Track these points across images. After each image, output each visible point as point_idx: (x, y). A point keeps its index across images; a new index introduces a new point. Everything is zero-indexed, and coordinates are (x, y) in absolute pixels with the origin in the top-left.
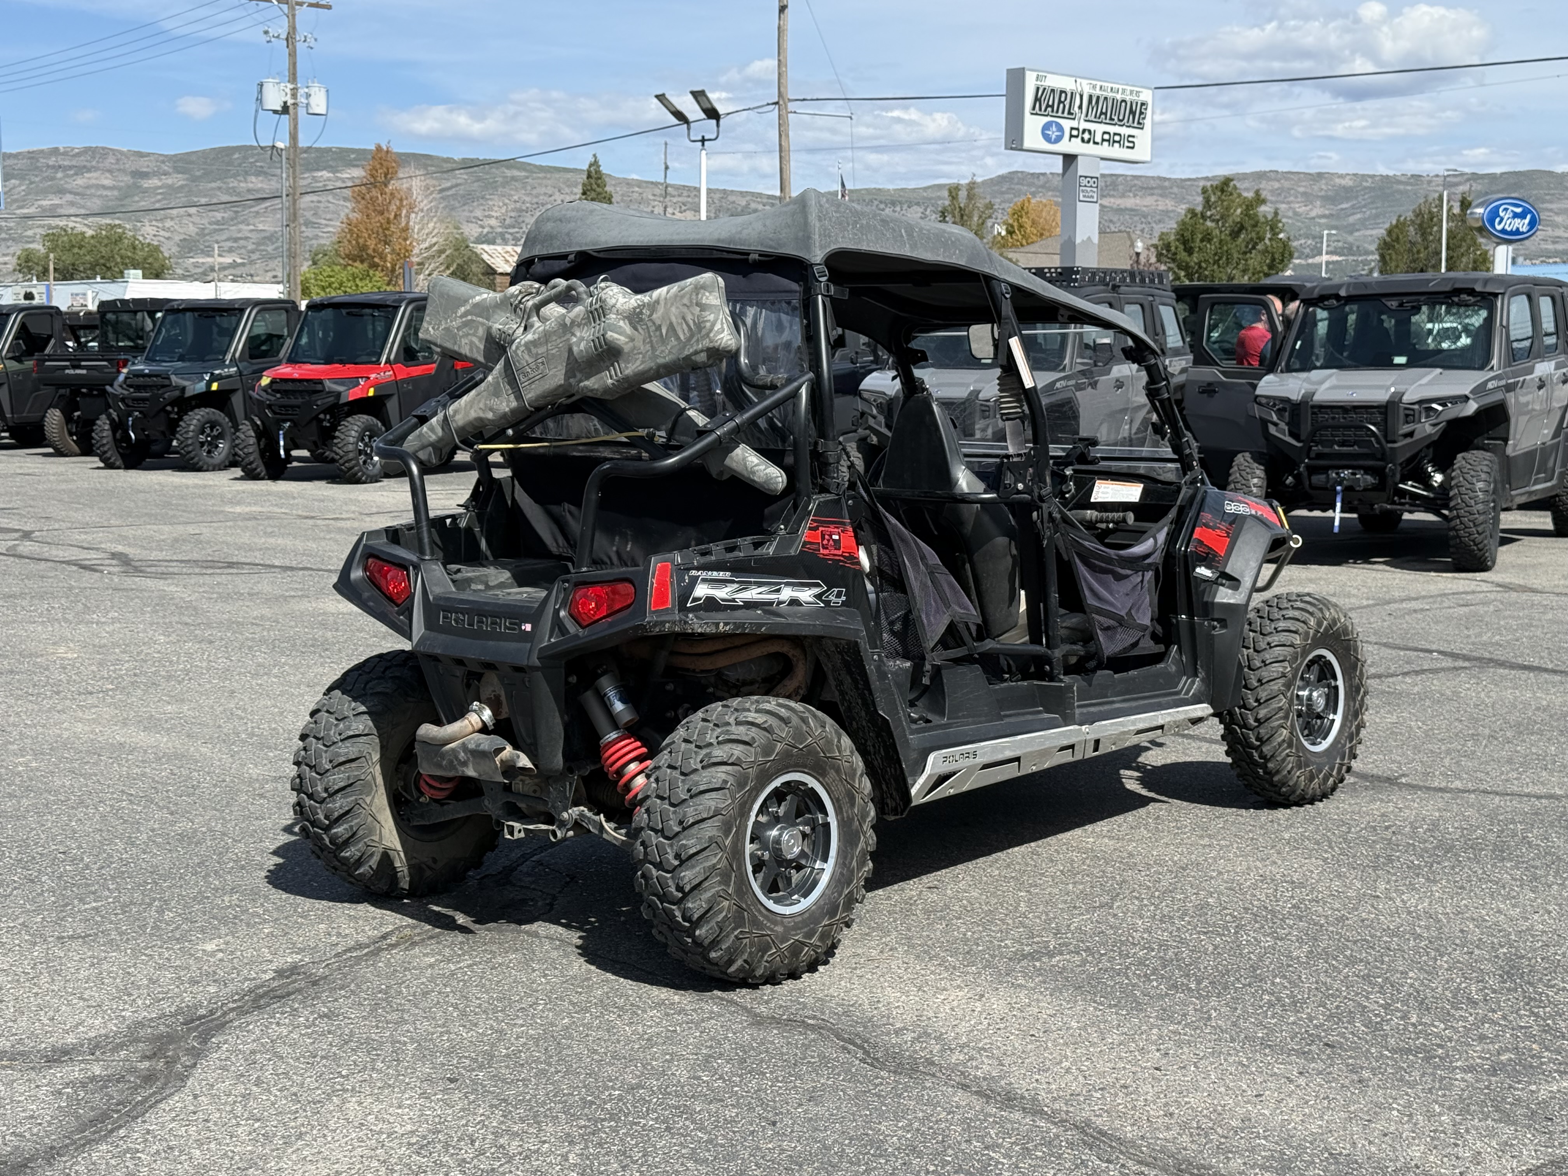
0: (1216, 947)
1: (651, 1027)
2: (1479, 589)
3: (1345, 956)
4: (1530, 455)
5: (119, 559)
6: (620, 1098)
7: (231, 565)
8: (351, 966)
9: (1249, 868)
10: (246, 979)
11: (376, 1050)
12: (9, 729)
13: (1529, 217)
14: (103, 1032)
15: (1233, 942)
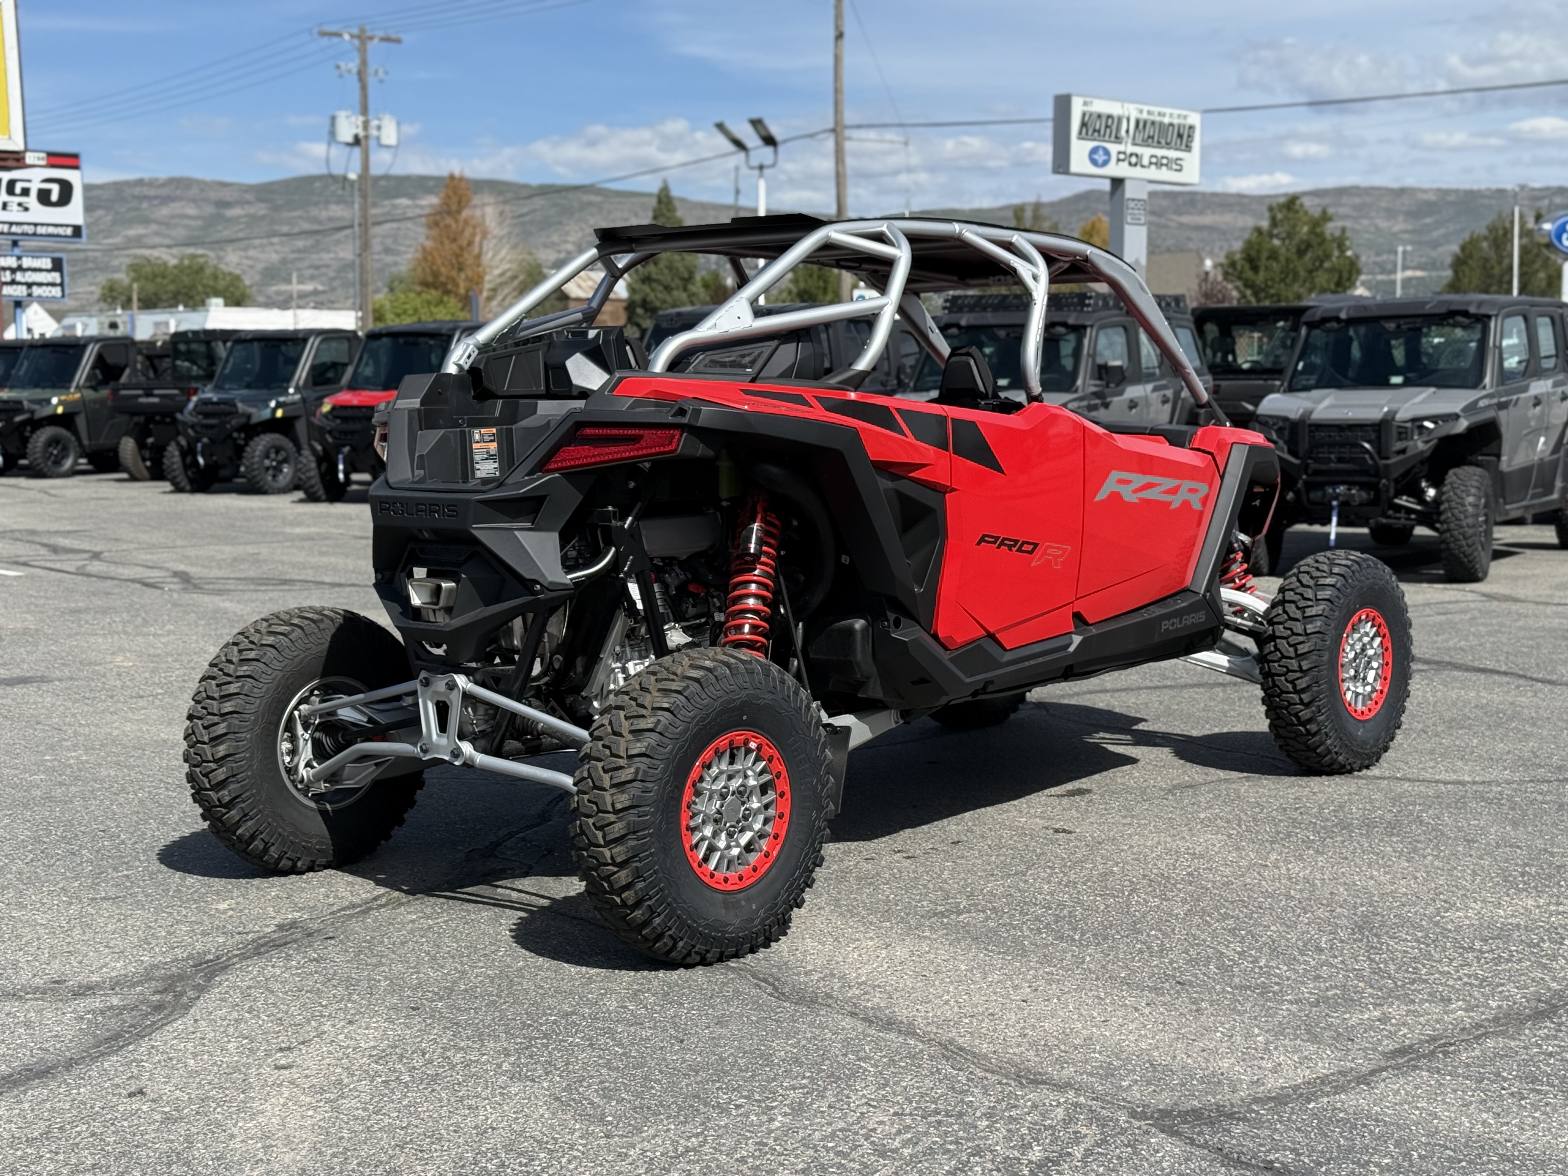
2: (1464, 599)
5: (180, 577)
6: (555, 1022)
9: (1159, 843)
11: (353, 986)
12: (65, 728)
14: (123, 972)
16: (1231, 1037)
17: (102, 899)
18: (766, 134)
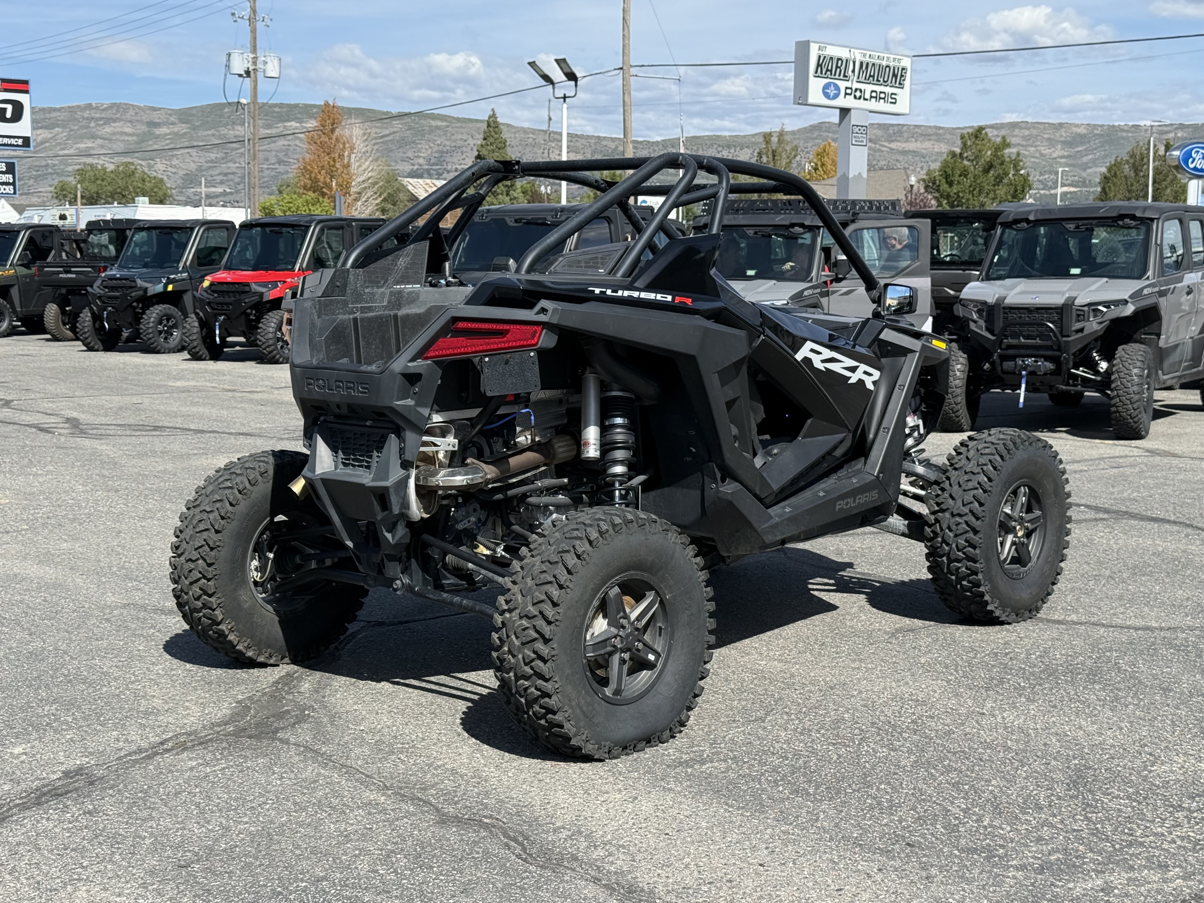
0: (839, 756)
1: (352, 825)
3: (944, 766)
4: (1180, 347)
5: (71, 423)
7: (156, 428)
8: (127, 768)
11: (118, 843)
15: (854, 753)
18: (569, 71)
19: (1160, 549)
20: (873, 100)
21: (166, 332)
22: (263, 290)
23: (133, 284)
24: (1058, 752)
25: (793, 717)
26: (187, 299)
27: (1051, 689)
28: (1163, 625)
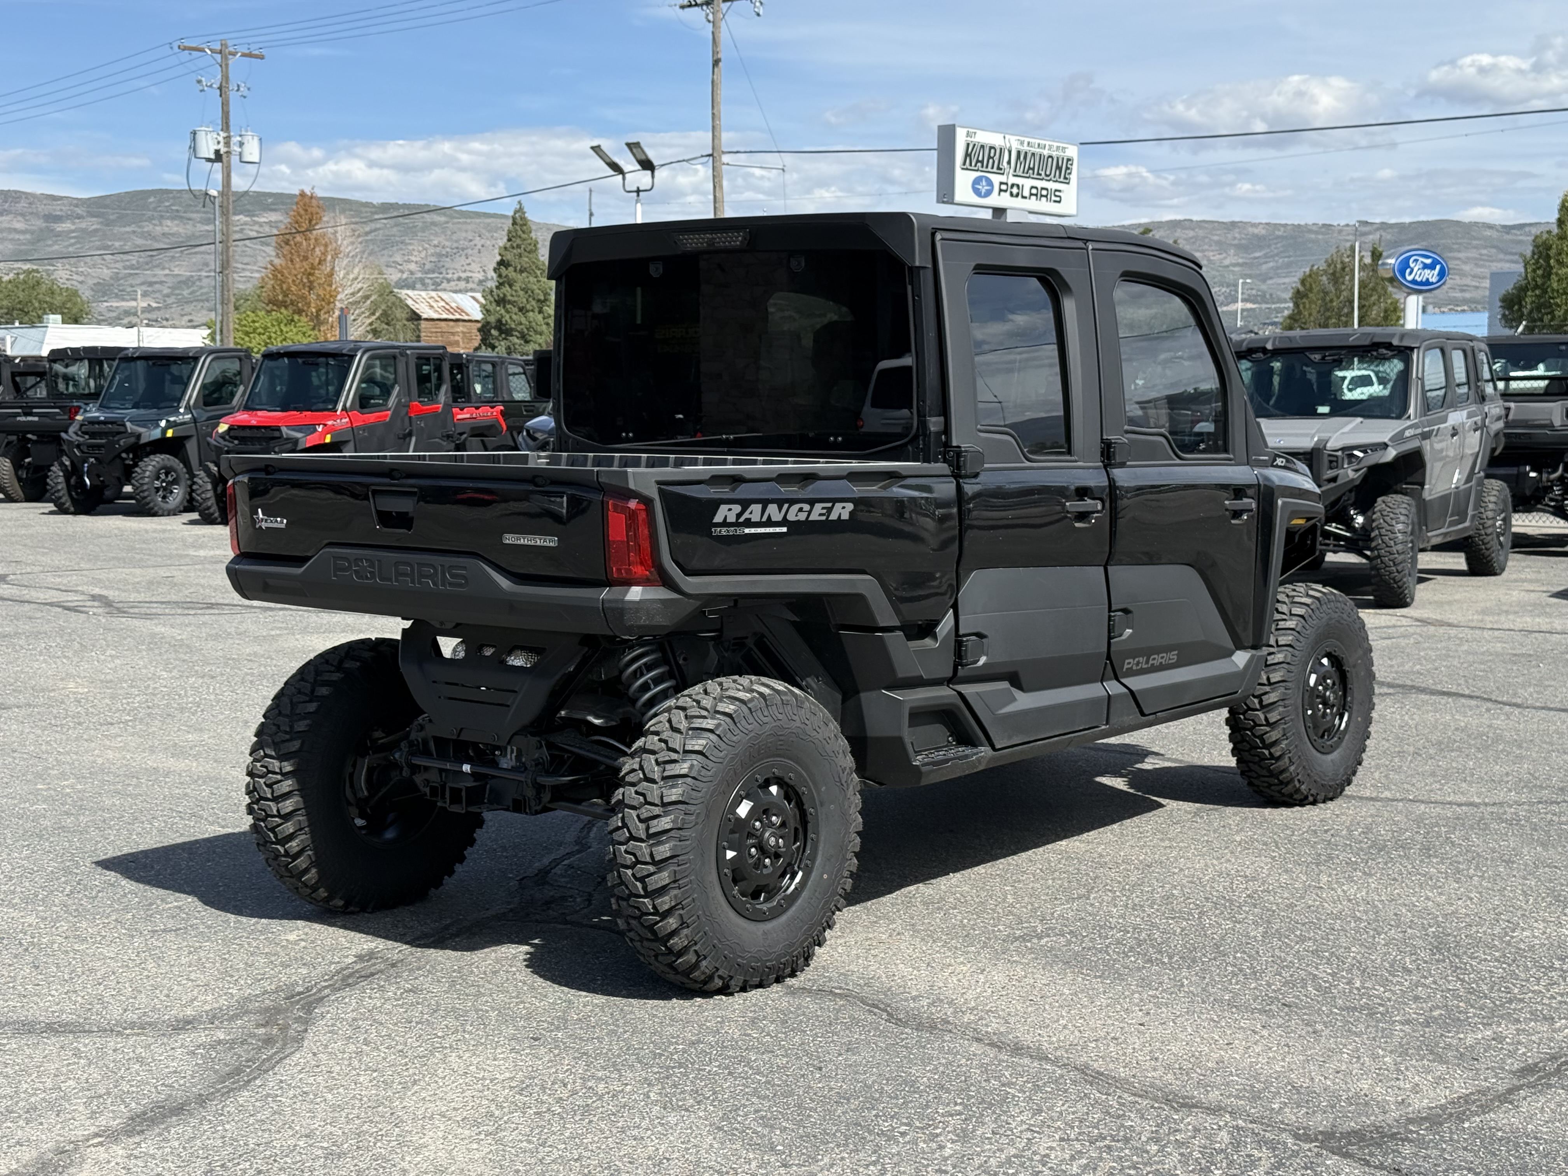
0: (1183, 929)
2: (1399, 623)
3: (1296, 936)
4: (1445, 499)
5: (100, 601)
6: (684, 1051)
7: (211, 606)
9: (1206, 865)
10: (331, 963)
11: (462, 1016)
12: (45, 756)
13: (1438, 267)
15: (1197, 925)
16: (1359, 1058)
17: (164, 931)
18: (643, 157)
19: (1463, 724)
20: (1033, 198)
21: (165, 489)
22: (299, 435)
23: (122, 429)
24: (1412, 921)
25: (1118, 893)
26: (191, 447)
27: (1386, 863)
28: (1487, 800)
